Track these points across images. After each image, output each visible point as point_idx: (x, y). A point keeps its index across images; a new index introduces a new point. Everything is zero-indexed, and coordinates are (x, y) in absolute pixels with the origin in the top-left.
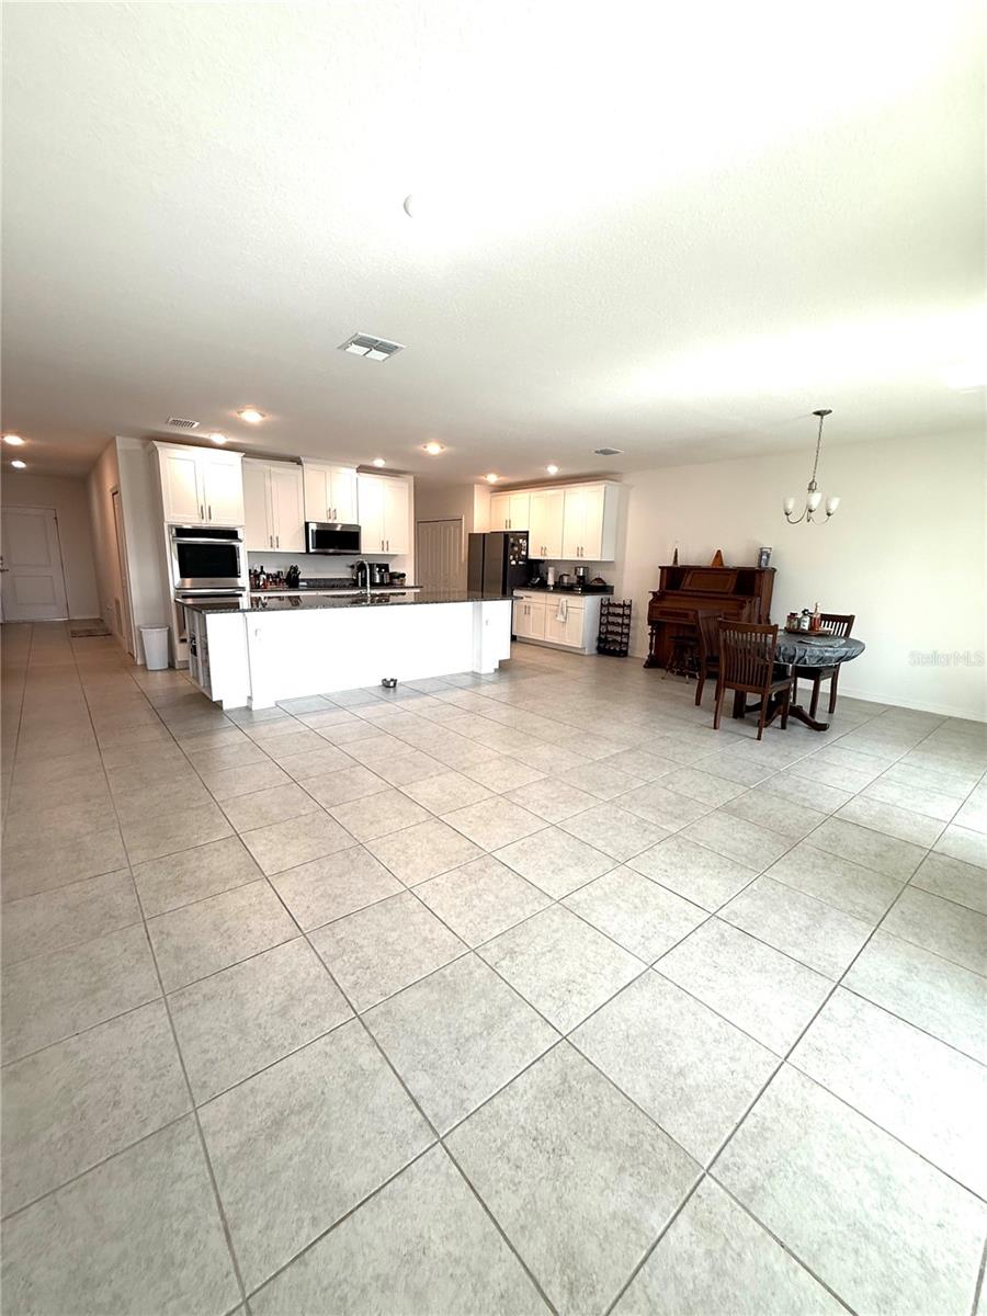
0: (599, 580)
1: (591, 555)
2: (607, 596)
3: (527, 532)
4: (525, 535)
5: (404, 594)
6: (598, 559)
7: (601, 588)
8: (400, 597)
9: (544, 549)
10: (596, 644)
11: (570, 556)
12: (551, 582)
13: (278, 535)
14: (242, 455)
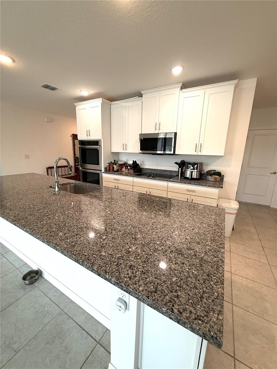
13: (127, 143)
14: (101, 99)
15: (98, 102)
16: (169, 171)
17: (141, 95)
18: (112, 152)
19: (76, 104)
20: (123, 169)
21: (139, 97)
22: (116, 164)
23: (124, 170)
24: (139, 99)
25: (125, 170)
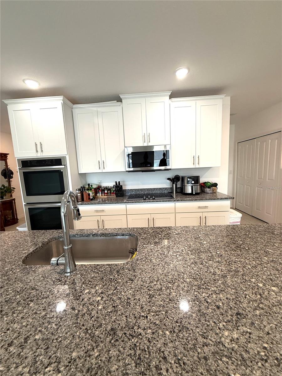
13: (103, 159)
14: (62, 98)
15: (57, 102)
16: (159, 188)
17: (120, 100)
18: (79, 173)
19: (6, 102)
20: (98, 195)
21: (117, 102)
22: (91, 190)
23: (100, 195)
24: (116, 104)
25: (102, 195)
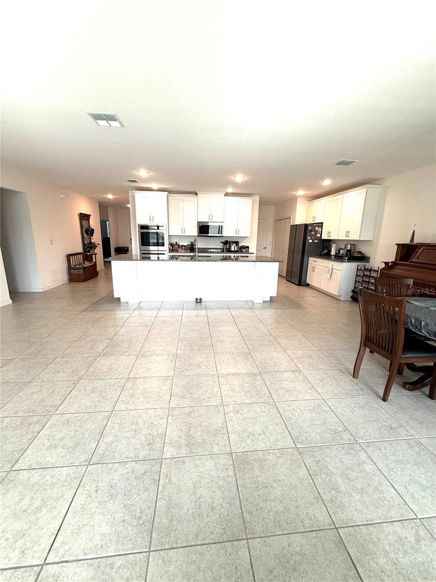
0: (360, 252)
1: (354, 236)
2: (364, 264)
3: (322, 223)
4: (321, 225)
5: (248, 256)
6: (358, 239)
7: (363, 258)
8: (245, 258)
9: (329, 233)
10: (351, 294)
11: (342, 237)
12: (333, 253)
13: (185, 228)
14: (167, 193)
17: (196, 194)
